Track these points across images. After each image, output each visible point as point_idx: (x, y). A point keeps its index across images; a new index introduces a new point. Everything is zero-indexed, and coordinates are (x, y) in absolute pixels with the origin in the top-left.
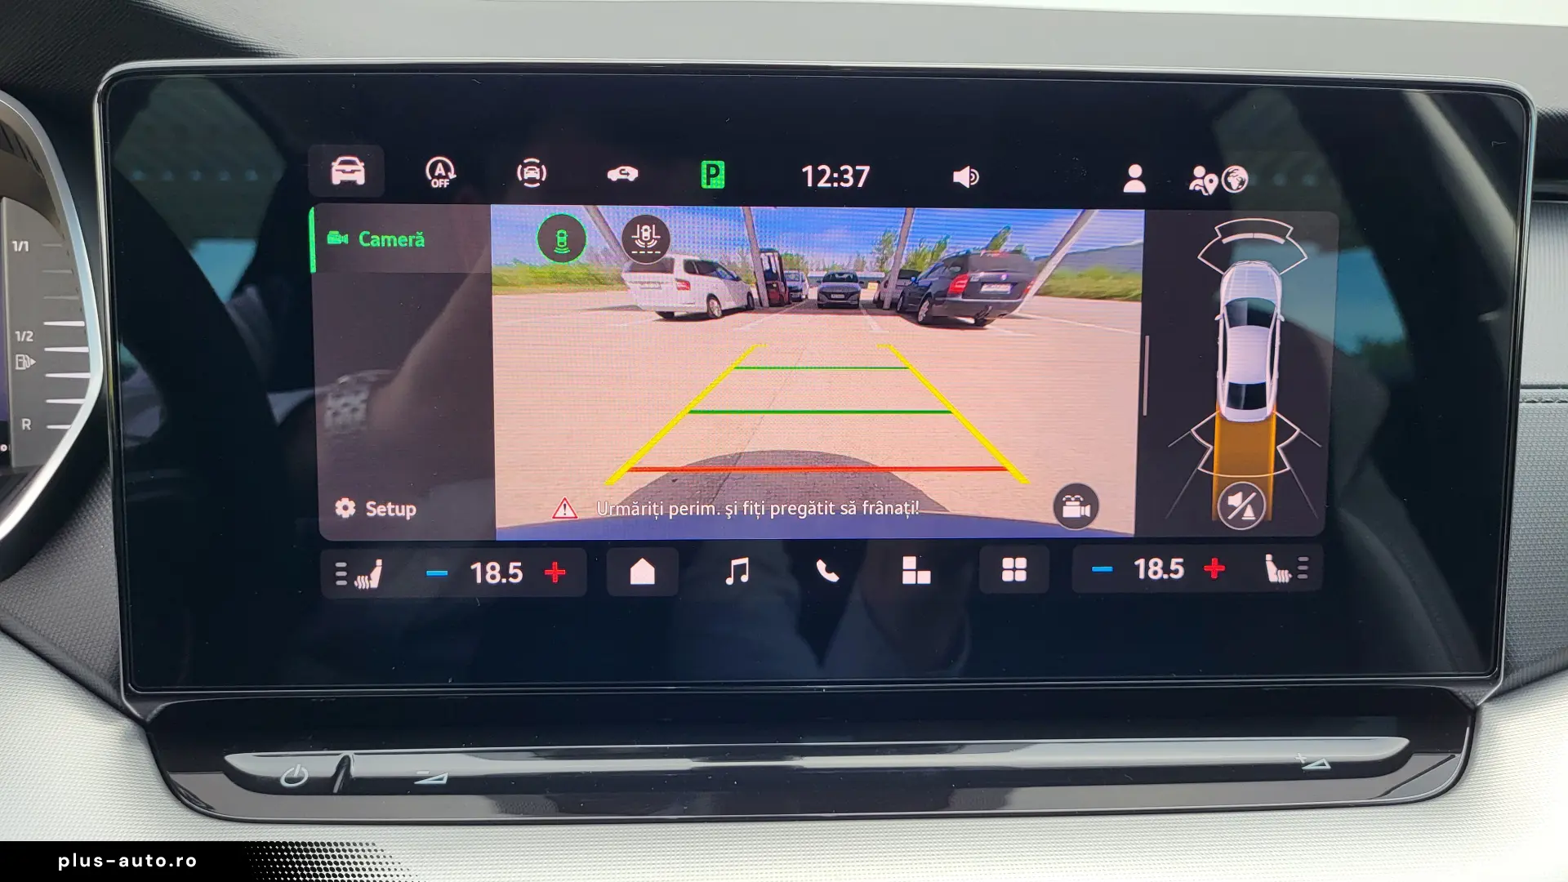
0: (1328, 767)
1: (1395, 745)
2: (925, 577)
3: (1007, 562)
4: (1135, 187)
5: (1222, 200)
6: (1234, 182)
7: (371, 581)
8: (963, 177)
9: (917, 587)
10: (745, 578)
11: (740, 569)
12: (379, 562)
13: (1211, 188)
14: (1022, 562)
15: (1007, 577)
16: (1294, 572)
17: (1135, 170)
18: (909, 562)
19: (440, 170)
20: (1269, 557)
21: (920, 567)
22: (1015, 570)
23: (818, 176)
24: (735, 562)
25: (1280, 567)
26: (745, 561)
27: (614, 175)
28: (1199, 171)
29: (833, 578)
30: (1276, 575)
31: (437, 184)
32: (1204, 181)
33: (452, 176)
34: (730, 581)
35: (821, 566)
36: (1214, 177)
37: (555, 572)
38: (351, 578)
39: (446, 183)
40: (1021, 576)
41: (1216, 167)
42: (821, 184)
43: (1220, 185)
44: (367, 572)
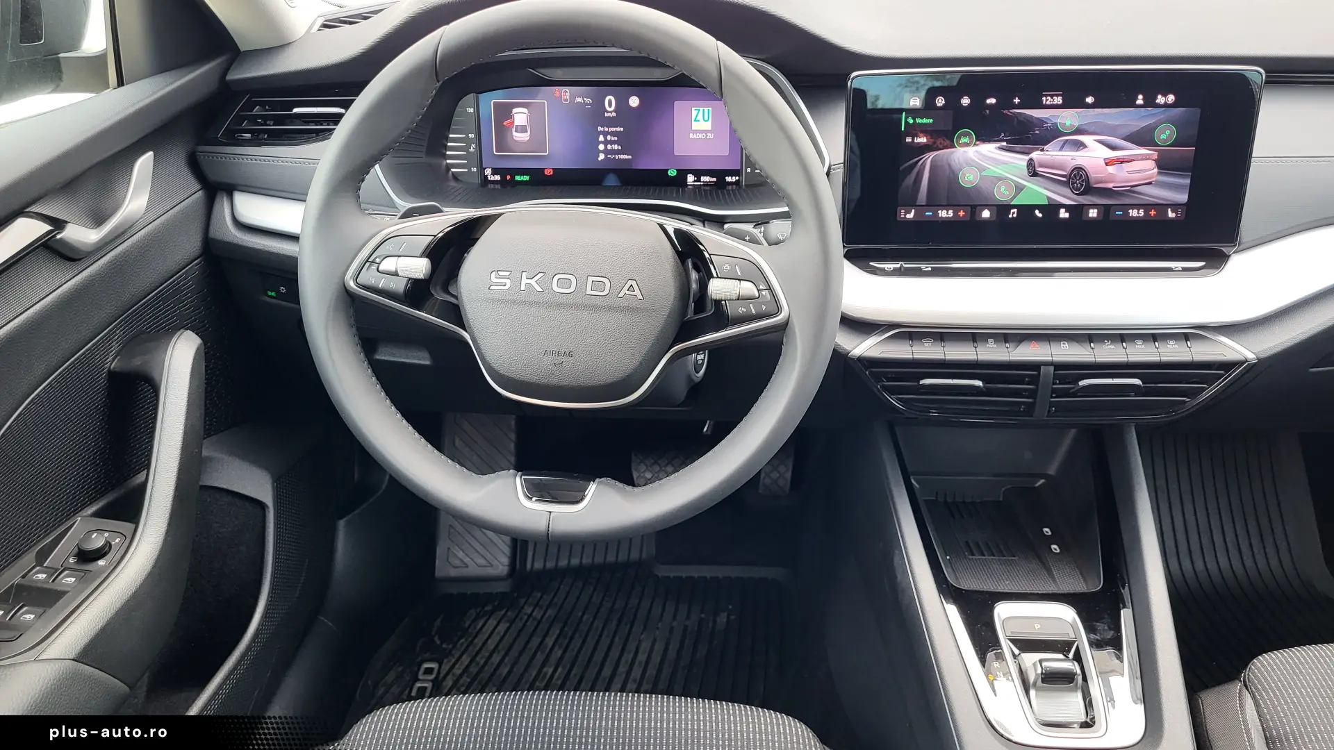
0: (1181, 269)
1: (1202, 264)
2: (1067, 215)
3: (1091, 211)
4: (1140, 101)
5: (1166, 105)
6: (1170, 100)
7: (910, 216)
8: (1090, 100)
9: (1064, 219)
10: (1015, 215)
11: (1013, 213)
12: (913, 210)
13: (1163, 102)
14: (1096, 211)
15: (1090, 215)
16: (1177, 214)
17: (1140, 97)
18: (1062, 211)
19: (940, 101)
20: (1169, 209)
21: (1066, 212)
22: (1093, 213)
23: (1047, 100)
24: (1012, 211)
25: (1172, 212)
26: (1015, 210)
27: (988, 101)
28: (1159, 97)
29: (1040, 215)
30: (1171, 215)
31: (939, 105)
32: (1161, 100)
33: (943, 102)
34: (1010, 216)
35: (1037, 212)
36: (1164, 98)
37: (962, 213)
38: (905, 215)
39: (941, 105)
40: (1095, 215)
41: (1165, 95)
42: (1048, 103)
43: (1165, 102)
44: (910, 213)
